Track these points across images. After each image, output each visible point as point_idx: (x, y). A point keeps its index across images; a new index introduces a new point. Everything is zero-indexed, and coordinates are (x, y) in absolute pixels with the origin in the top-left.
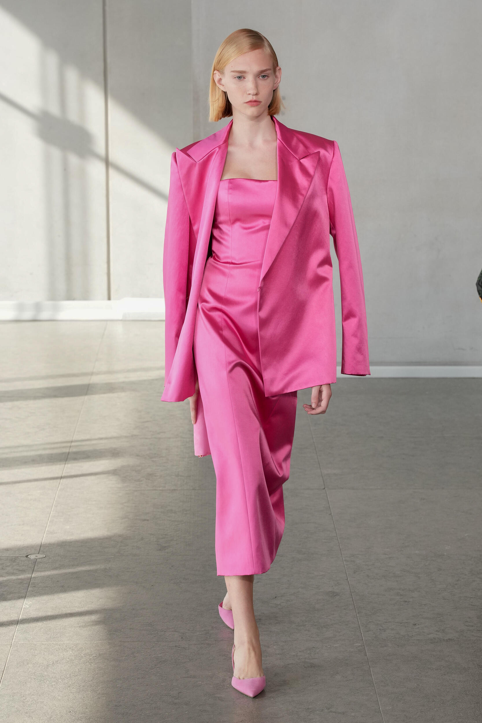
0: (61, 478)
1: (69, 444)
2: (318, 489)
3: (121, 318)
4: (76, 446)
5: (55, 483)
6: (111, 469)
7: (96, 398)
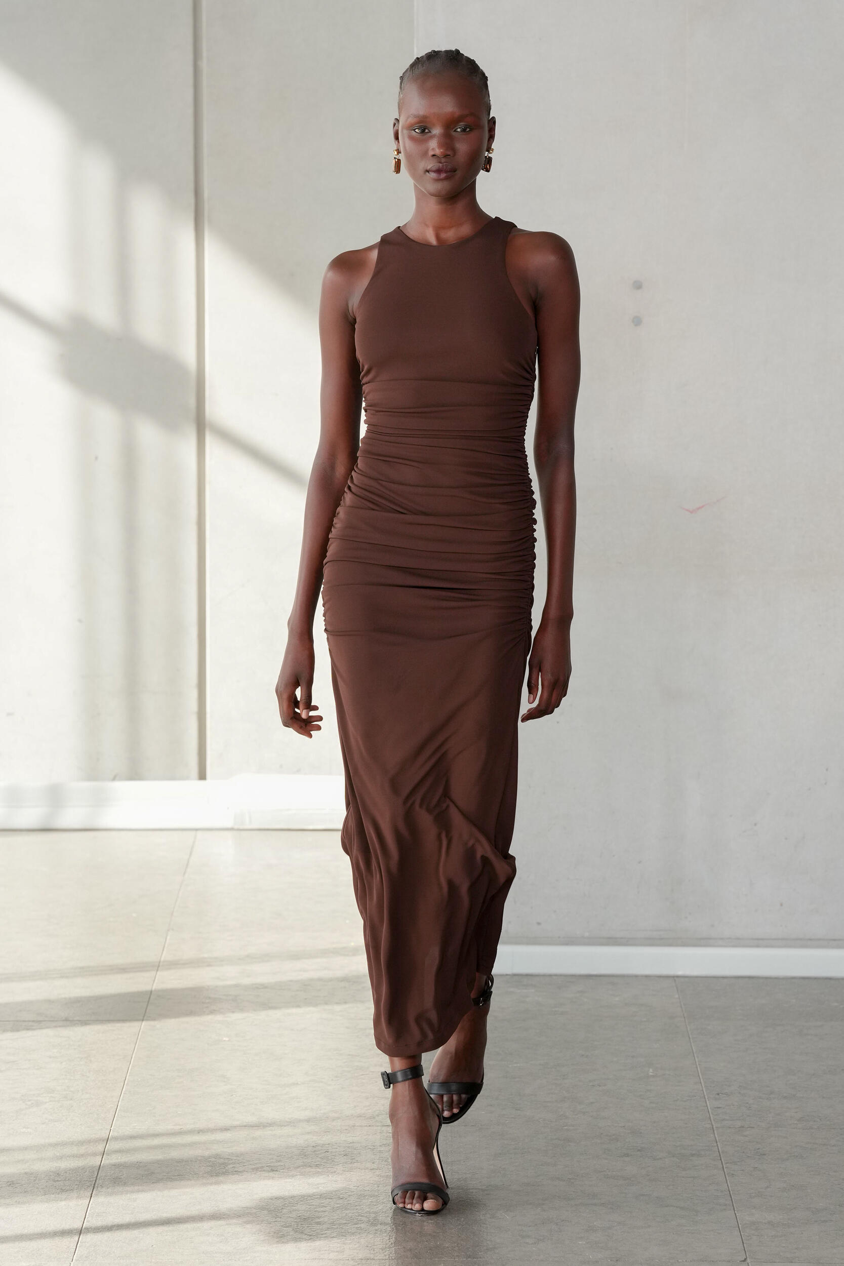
0: (80, 1232)
1: (100, 1148)
2: (729, 1261)
3: (229, 824)
4: (119, 1151)
5: (69, 1242)
6: (207, 1208)
7: (168, 1025)
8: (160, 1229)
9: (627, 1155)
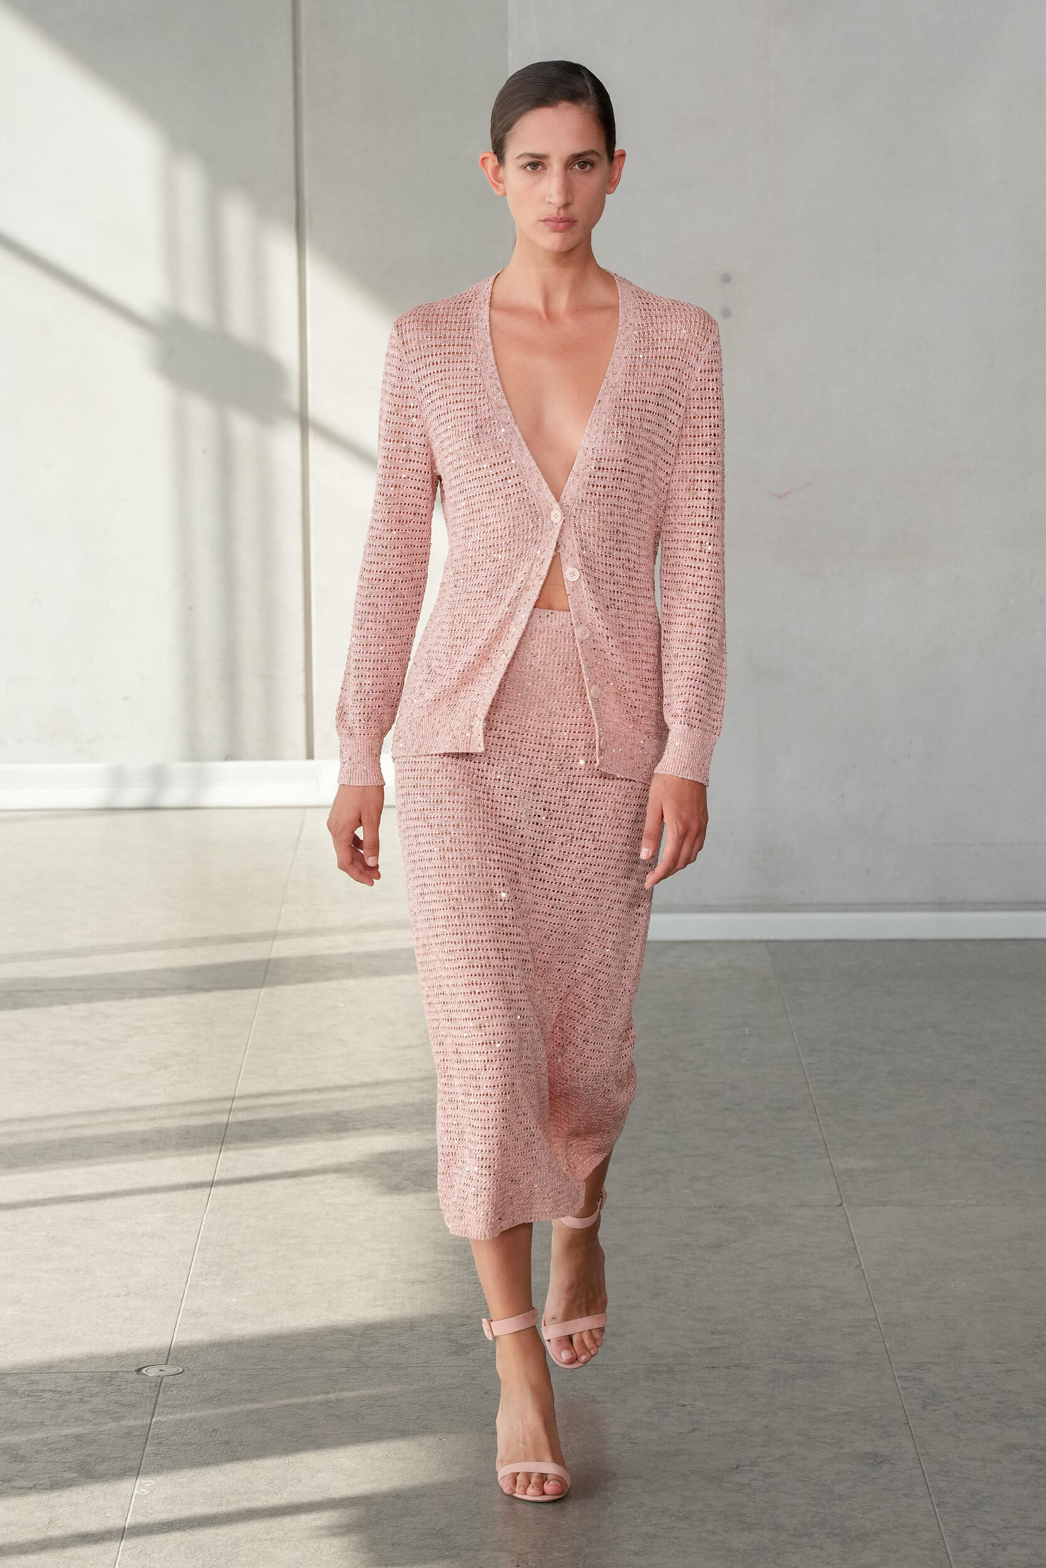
0: (211, 1185)
1: (227, 1105)
2: (826, 1206)
4: (246, 1109)
5: (200, 1195)
6: (330, 1161)
7: (287, 991)
8: (287, 1182)
9: (727, 1109)
